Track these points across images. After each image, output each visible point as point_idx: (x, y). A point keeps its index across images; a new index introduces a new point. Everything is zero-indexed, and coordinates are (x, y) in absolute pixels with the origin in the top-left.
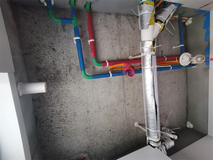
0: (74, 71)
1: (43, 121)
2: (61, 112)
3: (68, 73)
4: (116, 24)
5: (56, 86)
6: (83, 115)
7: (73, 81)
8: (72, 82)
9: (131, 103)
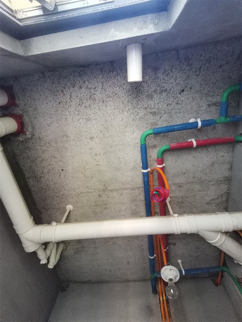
0: (152, 119)
1: (82, 76)
2: (93, 101)
3: (149, 110)
4: (216, 178)
5: (130, 93)
6: (87, 131)
7: (136, 117)
8: (136, 115)
9: (102, 199)
